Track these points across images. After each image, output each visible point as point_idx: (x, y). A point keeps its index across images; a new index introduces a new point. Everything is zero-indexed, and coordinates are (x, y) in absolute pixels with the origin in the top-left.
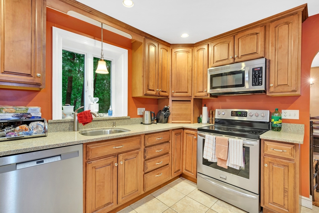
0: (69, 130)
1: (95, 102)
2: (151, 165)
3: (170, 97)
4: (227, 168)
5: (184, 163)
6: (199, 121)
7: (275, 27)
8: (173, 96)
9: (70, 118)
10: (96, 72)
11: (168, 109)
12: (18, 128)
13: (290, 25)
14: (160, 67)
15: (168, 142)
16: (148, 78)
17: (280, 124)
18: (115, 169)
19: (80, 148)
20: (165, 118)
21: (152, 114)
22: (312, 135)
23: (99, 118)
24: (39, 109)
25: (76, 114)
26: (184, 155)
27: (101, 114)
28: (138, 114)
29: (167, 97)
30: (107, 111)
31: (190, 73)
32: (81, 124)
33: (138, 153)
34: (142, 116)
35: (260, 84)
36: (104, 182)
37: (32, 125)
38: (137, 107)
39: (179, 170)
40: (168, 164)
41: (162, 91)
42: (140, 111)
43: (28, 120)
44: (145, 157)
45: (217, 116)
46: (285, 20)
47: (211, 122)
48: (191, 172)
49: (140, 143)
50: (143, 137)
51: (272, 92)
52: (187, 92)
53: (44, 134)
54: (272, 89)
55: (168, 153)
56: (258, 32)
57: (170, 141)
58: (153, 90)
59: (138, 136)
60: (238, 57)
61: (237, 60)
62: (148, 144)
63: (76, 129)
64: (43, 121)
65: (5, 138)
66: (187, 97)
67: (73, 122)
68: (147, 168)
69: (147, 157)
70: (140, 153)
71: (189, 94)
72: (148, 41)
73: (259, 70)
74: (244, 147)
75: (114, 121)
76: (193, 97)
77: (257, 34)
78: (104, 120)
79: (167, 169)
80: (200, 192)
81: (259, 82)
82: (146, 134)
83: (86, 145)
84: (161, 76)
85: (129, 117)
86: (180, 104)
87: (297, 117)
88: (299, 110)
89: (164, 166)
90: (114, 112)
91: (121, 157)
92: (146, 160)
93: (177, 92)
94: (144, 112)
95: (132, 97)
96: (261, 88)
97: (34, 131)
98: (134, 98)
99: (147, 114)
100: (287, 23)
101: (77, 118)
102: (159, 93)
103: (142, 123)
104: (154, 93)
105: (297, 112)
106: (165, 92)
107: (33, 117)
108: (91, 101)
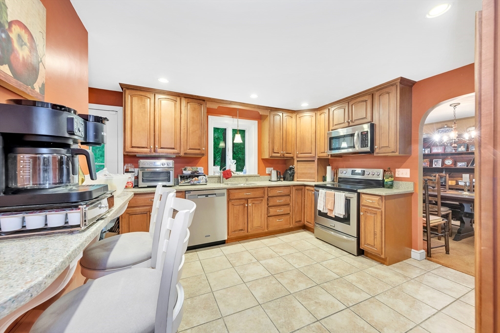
0: (218, 182)
1: (234, 164)
2: (273, 211)
3: (295, 158)
4: (334, 217)
5: (306, 216)
6: (324, 179)
7: (380, 96)
8: (297, 157)
9: (217, 175)
10: (234, 142)
11: (294, 169)
12: (194, 179)
13: (390, 94)
14: (284, 132)
15: (289, 195)
16: (273, 143)
17: (391, 181)
18: (246, 208)
19: (225, 191)
20: (291, 176)
21: (278, 173)
22: (428, 193)
23: (236, 175)
24: (202, 168)
25: (222, 171)
26: (306, 209)
27: (238, 172)
28: (267, 173)
29: (292, 158)
30: (241, 170)
31: (314, 136)
32: (224, 179)
33: (262, 200)
34: (270, 175)
35: (366, 146)
36: (239, 215)
37: (200, 177)
38: (266, 167)
39: (300, 221)
40: (289, 214)
41: (287, 153)
42: (268, 170)
43: (198, 175)
44: (268, 204)
45: (340, 175)
46: (387, 90)
47: (335, 180)
48: (310, 223)
49: (264, 193)
50: (266, 189)
51: (378, 153)
52: (311, 153)
53: (205, 183)
54: (377, 151)
55: (289, 204)
56: (366, 99)
57: (291, 195)
58: (278, 153)
59: (263, 188)
60: (352, 121)
61: (351, 124)
62: (270, 195)
63: (222, 182)
64: (205, 176)
65: (189, 184)
66: (311, 157)
67: (220, 177)
68: (269, 213)
69: (270, 205)
70: (264, 200)
71: (313, 155)
72: (273, 113)
73: (365, 134)
74: (346, 199)
75: (247, 178)
76: (317, 157)
77: (366, 101)
78: (240, 177)
79: (288, 217)
80: (316, 239)
81: (366, 144)
82: (269, 187)
83: (229, 190)
84: (285, 140)
85: (259, 175)
86: (305, 164)
87: (408, 176)
88: (409, 169)
89: (285, 214)
90: (247, 171)
91: (250, 201)
92: (269, 207)
93: (301, 153)
94: (271, 172)
95: (262, 159)
96: (368, 149)
97: (201, 181)
98: (263, 159)
99: (274, 173)
100: (388, 93)
101: (222, 174)
102: (284, 155)
103: (270, 180)
104: (279, 155)
105: (408, 170)
106: (290, 153)
107: (200, 173)
108: (231, 162)
